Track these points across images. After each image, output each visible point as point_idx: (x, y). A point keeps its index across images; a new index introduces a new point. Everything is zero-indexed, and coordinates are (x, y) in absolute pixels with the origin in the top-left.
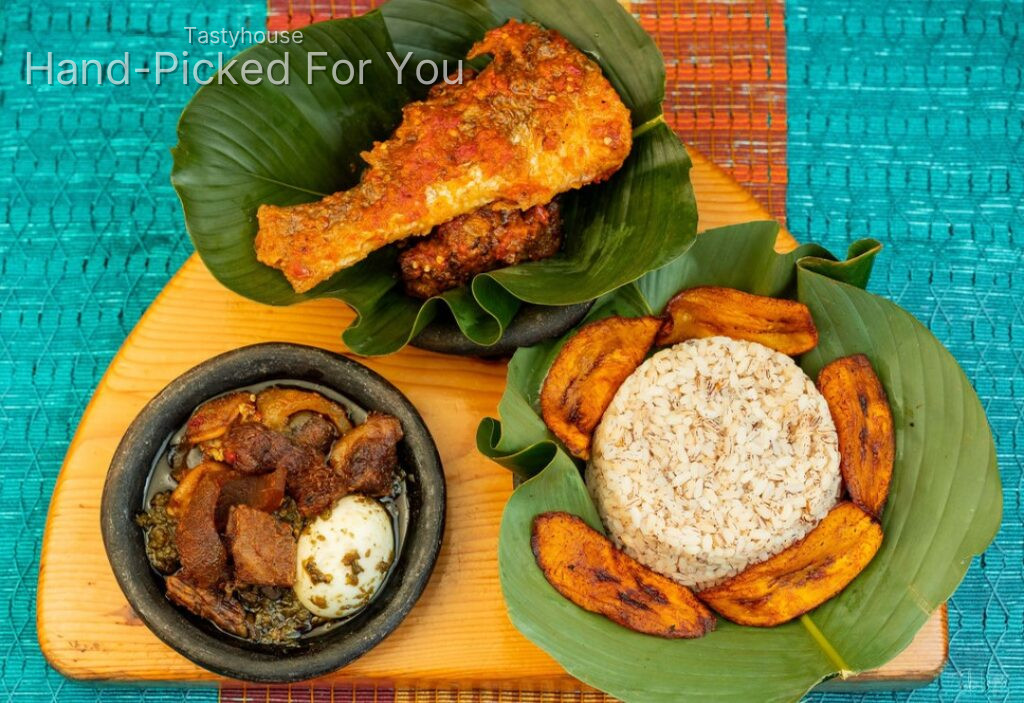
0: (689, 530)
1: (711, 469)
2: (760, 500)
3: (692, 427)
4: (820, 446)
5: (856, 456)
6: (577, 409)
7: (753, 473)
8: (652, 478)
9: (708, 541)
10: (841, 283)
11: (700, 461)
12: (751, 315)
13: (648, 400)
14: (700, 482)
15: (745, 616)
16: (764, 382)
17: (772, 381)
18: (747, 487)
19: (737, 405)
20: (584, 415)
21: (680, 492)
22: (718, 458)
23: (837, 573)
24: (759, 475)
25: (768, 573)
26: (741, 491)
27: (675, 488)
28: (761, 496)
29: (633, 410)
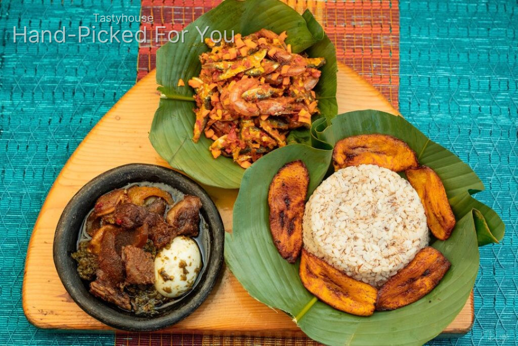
0: (322, 222)
1: (355, 218)
2: (353, 246)
3: (369, 202)
4: (392, 259)
5: (400, 282)
6: (354, 156)
7: (364, 237)
8: (337, 196)
9: (322, 232)
10: (475, 232)
11: (356, 213)
12: (438, 204)
13: (371, 178)
14: (347, 217)
15: (303, 273)
16: (407, 222)
17: (410, 225)
18: (356, 238)
19: (391, 216)
20: (353, 160)
21: (338, 211)
22: (361, 219)
23: (343, 302)
24: (364, 241)
25: (325, 269)
26: (352, 236)
27: (338, 209)
28: (355, 246)
29: (362, 174)
